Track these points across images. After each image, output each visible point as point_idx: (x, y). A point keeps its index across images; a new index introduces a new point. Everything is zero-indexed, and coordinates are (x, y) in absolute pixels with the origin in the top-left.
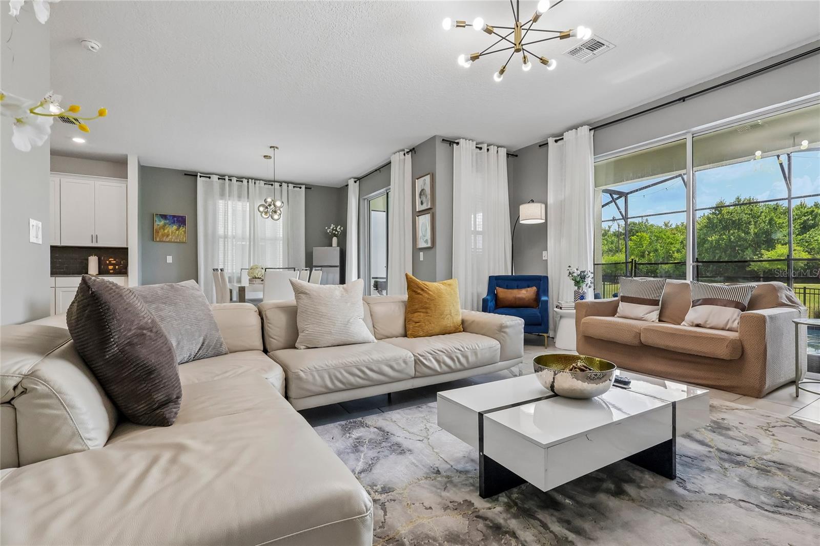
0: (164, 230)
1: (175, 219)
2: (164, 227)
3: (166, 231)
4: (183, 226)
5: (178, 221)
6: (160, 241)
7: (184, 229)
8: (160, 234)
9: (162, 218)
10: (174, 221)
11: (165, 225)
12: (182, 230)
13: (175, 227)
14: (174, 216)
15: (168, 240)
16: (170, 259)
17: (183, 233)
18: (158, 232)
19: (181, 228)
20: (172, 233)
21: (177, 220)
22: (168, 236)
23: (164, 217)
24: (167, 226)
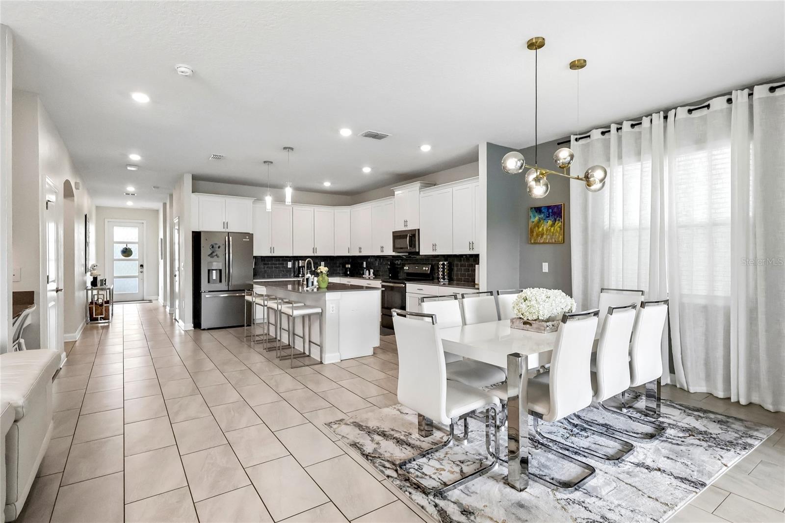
0: (539, 228)
1: (550, 211)
2: (538, 225)
3: (540, 229)
4: (559, 220)
5: (554, 213)
6: (535, 243)
7: (560, 224)
8: (535, 234)
9: (536, 212)
10: (549, 214)
11: (539, 221)
12: (558, 224)
13: (550, 222)
14: (549, 207)
15: (542, 241)
16: (545, 267)
17: (559, 229)
18: (533, 232)
19: (557, 222)
20: (547, 230)
21: (552, 212)
22: (542, 235)
23: (538, 210)
24: (542, 221)
